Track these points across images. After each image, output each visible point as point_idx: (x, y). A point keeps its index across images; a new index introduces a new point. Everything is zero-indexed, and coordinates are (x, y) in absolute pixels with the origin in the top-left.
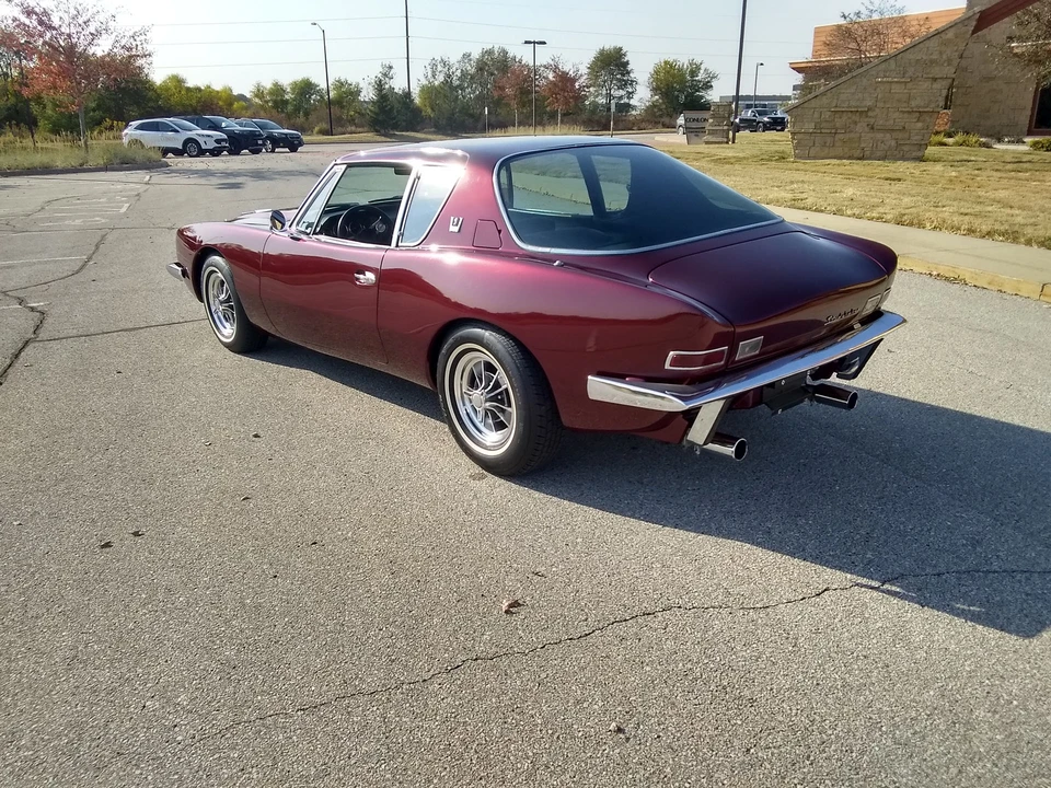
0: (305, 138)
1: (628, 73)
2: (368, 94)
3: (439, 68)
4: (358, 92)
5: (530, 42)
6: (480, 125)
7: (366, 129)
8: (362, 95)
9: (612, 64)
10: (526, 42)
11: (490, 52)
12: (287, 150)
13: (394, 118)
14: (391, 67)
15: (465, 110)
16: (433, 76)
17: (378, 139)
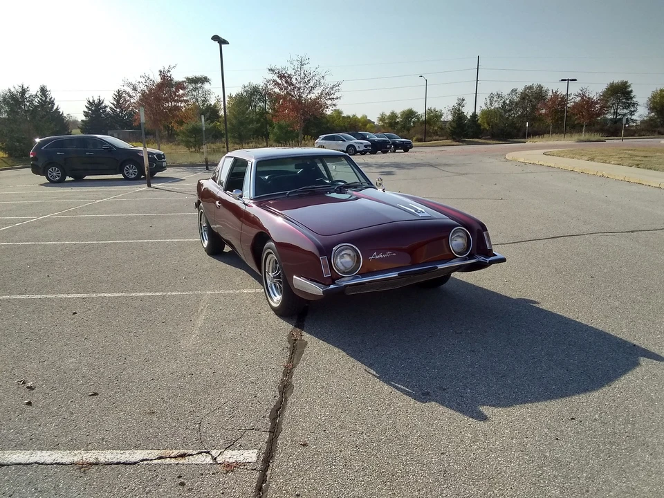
0: (414, 144)
1: (631, 98)
2: (448, 117)
3: (495, 99)
4: (441, 116)
5: (565, 80)
6: (521, 134)
7: (445, 138)
8: (443, 117)
9: (620, 92)
10: (562, 80)
11: (531, 88)
12: (402, 151)
13: (465, 131)
14: (463, 100)
15: (513, 125)
16: (491, 104)
17: (454, 143)
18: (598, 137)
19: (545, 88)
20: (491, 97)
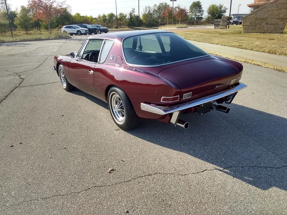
1: (201, 8)
5: (172, 1)
7: (127, 26)
8: (127, 17)
11: (162, 4)
13: (134, 23)
14: (134, 9)
15: (154, 20)
16: (146, 11)
18: (185, 25)
20: (146, 8)
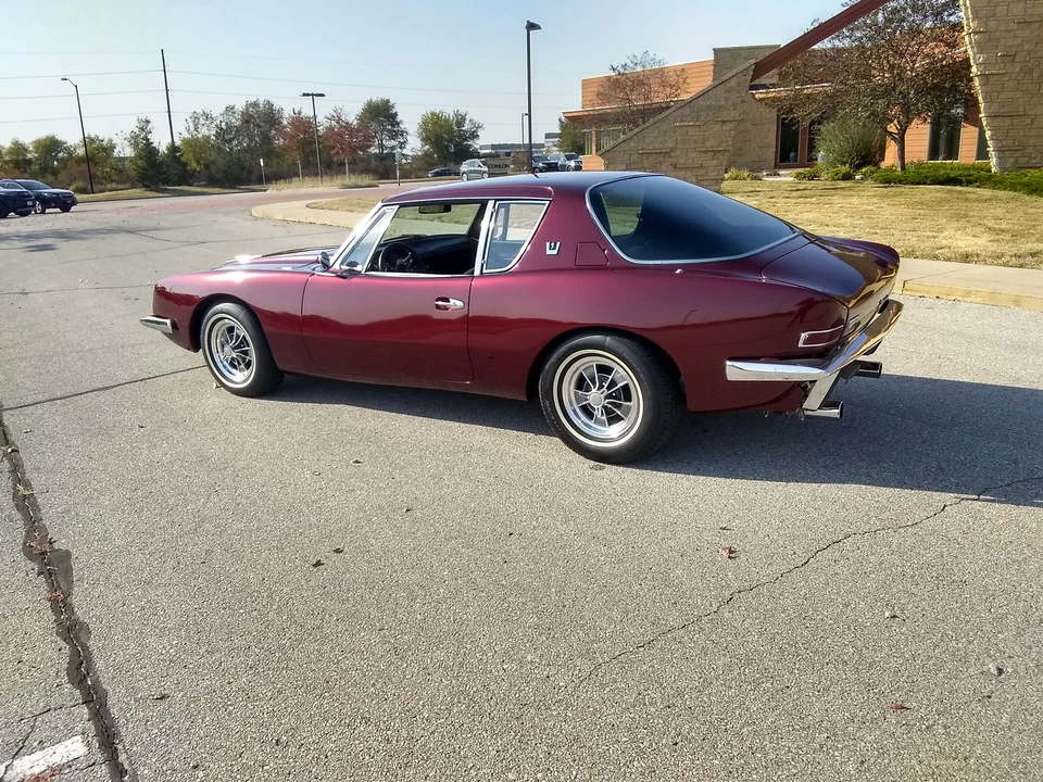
0: (78, 197)
1: (398, 124)
2: (125, 150)
3: (202, 122)
4: (113, 147)
5: (308, 95)
6: (254, 177)
7: (128, 185)
8: (116, 151)
9: (381, 114)
10: (304, 95)
11: (255, 105)
12: (58, 210)
13: (164, 173)
14: (148, 122)
15: (240, 164)
16: (196, 129)
17: (149, 194)
18: (367, 180)
19: (277, 106)
20: (195, 118)
